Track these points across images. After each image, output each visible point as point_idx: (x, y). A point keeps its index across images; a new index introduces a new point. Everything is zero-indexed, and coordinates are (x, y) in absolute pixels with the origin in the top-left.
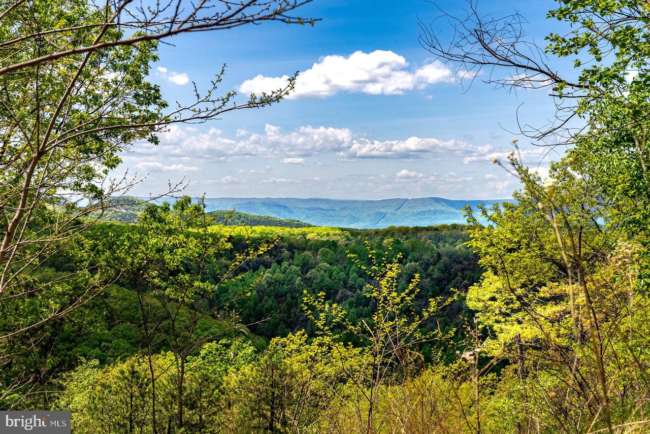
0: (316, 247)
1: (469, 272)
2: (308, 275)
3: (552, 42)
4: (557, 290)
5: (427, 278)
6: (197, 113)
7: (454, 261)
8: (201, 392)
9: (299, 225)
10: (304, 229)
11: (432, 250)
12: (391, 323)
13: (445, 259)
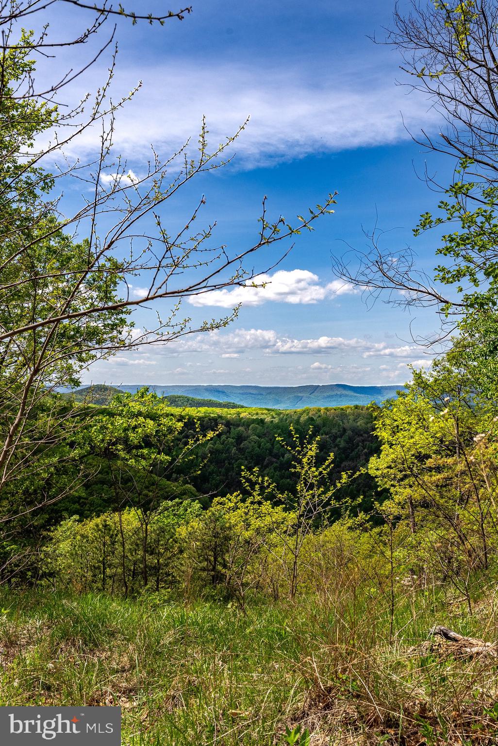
0: (247, 423)
1: (368, 443)
2: (242, 446)
3: (439, 273)
4: (440, 461)
5: (335, 447)
6: (160, 336)
7: (357, 434)
8: (159, 541)
9: (234, 406)
10: (238, 410)
11: (339, 425)
12: (311, 492)
13: (349, 433)
